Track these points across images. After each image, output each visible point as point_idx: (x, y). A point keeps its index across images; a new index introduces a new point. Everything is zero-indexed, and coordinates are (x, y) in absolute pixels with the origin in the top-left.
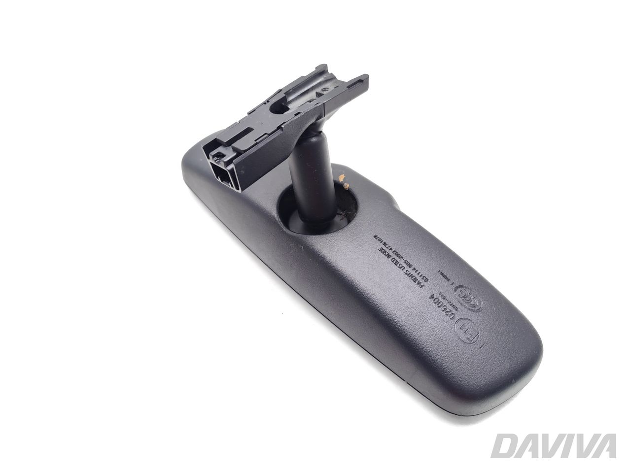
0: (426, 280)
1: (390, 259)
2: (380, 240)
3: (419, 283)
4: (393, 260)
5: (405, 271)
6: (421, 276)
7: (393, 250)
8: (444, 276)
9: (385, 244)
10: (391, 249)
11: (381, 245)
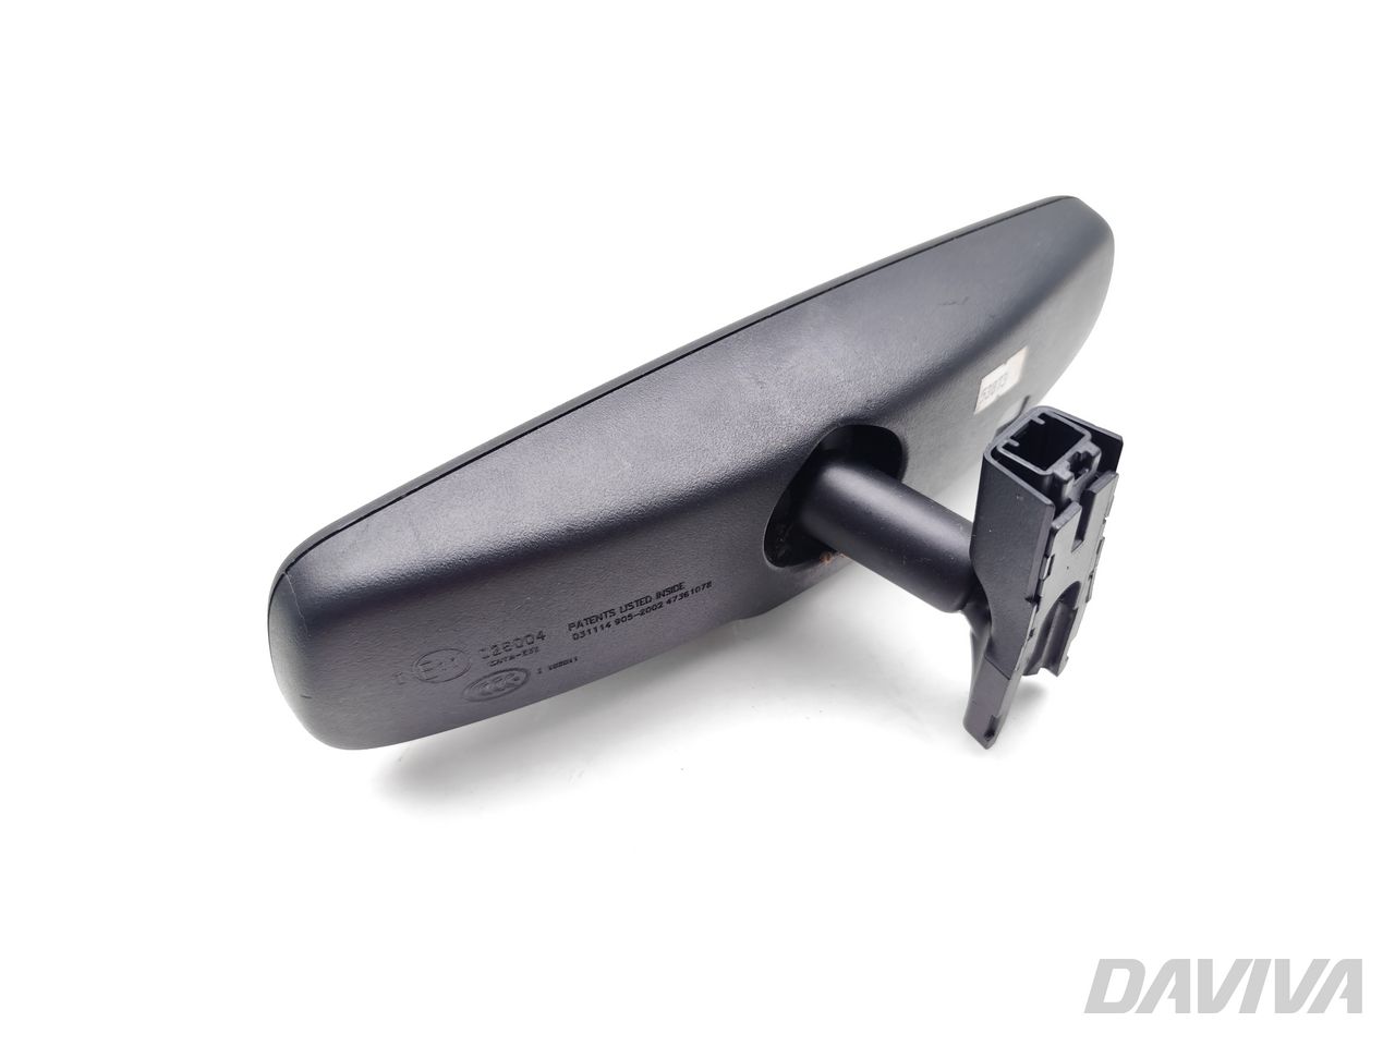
0: (575, 637)
1: (653, 596)
2: (697, 590)
3: (580, 624)
4: (647, 599)
5: (617, 610)
6: (589, 630)
7: (665, 604)
8: (561, 664)
9: (686, 595)
10: (669, 602)
11: (688, 587)
